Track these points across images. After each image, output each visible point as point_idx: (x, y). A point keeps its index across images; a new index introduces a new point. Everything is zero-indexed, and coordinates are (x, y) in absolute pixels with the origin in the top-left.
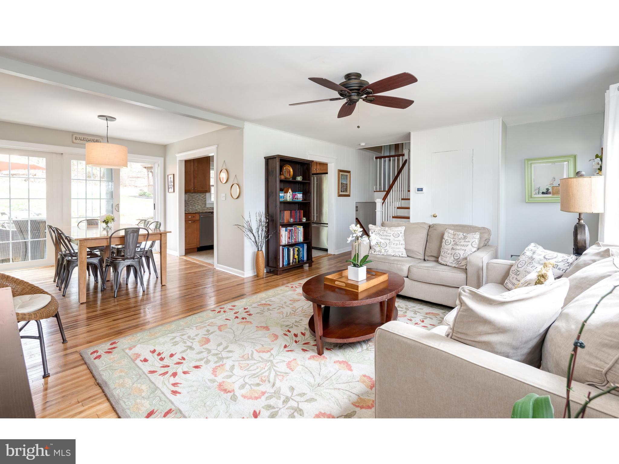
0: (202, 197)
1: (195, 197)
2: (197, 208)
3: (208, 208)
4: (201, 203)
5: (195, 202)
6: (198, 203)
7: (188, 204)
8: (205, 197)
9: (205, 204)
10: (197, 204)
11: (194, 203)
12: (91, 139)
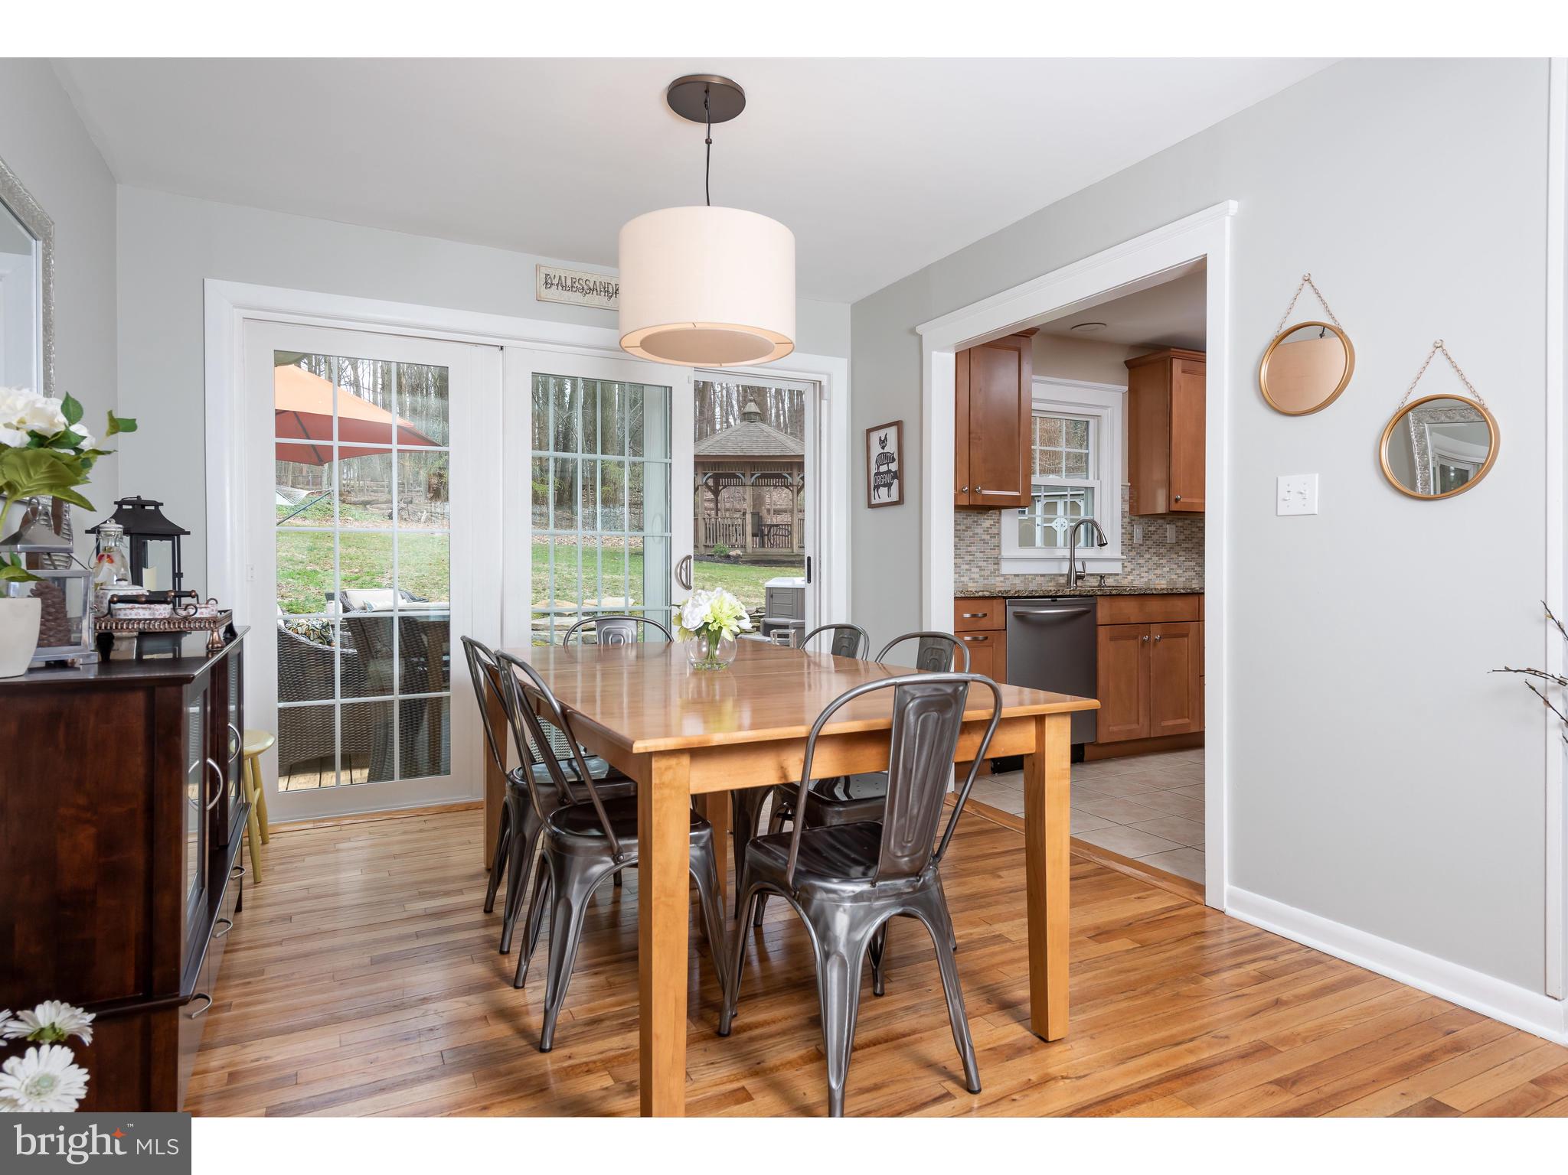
3: (1006, 577)
9: (998, 562)
10: (968, 558)
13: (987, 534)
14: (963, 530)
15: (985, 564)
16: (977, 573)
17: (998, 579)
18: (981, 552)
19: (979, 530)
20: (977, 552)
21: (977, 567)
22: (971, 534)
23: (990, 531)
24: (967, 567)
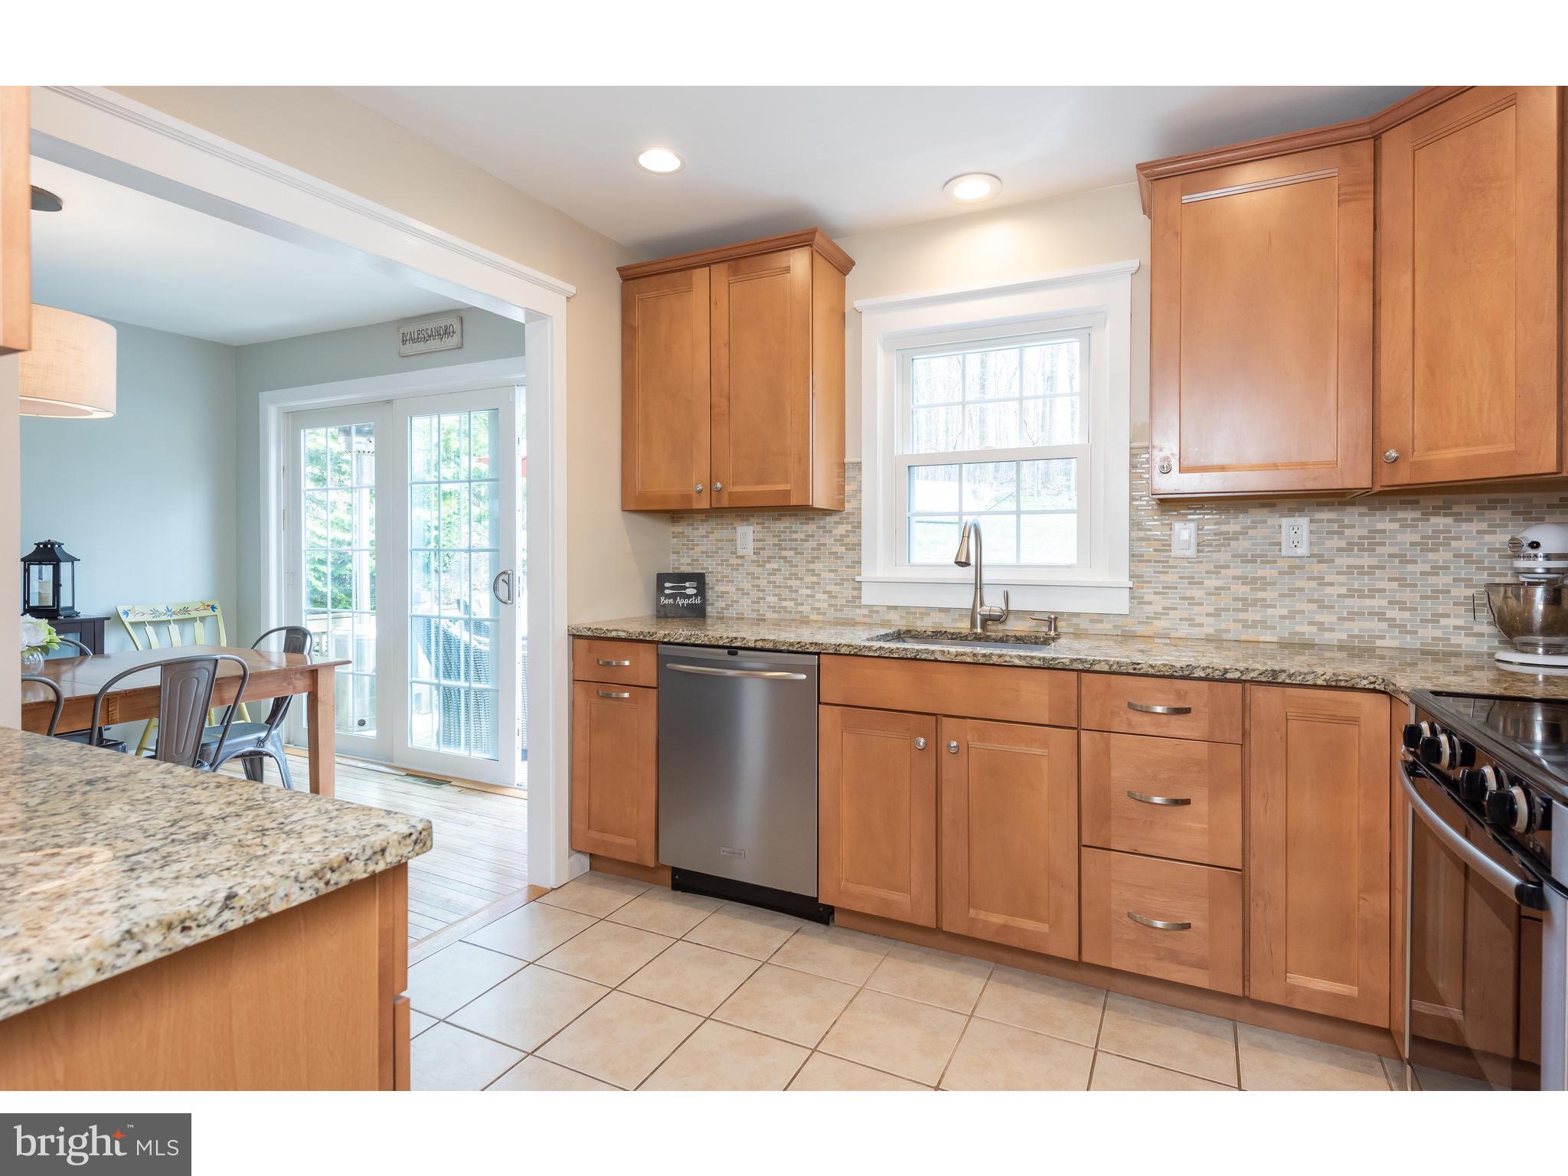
0: (840, 540)
1: (795, 536)
2: (805, 609)
3: (872, 610)
4: (832, 575)
5: (794, 570)
6: (815, 579)
7: (757, 582)
8: (852, 539)
9: (858, 586)
10: (809, 579)
11: (794, 576)
12: (433, 330)
13: (841, 545)
14: (802, 540)
15: (837, 588)
16: (824, 601)
17: (858, 611)
18: (830, 571)
19: (828, 540)
20: (824, 571)
21: (824, 592)
22: (814, 544)
23: (846, 540)
24: (809, 592)
